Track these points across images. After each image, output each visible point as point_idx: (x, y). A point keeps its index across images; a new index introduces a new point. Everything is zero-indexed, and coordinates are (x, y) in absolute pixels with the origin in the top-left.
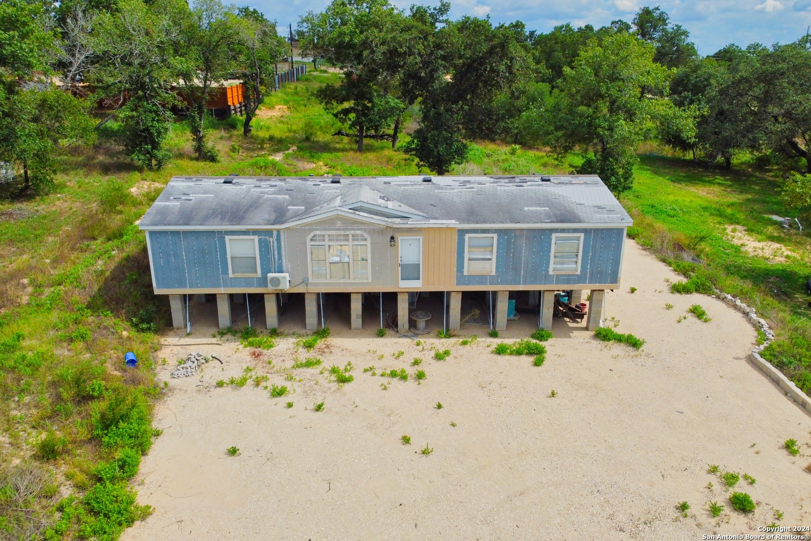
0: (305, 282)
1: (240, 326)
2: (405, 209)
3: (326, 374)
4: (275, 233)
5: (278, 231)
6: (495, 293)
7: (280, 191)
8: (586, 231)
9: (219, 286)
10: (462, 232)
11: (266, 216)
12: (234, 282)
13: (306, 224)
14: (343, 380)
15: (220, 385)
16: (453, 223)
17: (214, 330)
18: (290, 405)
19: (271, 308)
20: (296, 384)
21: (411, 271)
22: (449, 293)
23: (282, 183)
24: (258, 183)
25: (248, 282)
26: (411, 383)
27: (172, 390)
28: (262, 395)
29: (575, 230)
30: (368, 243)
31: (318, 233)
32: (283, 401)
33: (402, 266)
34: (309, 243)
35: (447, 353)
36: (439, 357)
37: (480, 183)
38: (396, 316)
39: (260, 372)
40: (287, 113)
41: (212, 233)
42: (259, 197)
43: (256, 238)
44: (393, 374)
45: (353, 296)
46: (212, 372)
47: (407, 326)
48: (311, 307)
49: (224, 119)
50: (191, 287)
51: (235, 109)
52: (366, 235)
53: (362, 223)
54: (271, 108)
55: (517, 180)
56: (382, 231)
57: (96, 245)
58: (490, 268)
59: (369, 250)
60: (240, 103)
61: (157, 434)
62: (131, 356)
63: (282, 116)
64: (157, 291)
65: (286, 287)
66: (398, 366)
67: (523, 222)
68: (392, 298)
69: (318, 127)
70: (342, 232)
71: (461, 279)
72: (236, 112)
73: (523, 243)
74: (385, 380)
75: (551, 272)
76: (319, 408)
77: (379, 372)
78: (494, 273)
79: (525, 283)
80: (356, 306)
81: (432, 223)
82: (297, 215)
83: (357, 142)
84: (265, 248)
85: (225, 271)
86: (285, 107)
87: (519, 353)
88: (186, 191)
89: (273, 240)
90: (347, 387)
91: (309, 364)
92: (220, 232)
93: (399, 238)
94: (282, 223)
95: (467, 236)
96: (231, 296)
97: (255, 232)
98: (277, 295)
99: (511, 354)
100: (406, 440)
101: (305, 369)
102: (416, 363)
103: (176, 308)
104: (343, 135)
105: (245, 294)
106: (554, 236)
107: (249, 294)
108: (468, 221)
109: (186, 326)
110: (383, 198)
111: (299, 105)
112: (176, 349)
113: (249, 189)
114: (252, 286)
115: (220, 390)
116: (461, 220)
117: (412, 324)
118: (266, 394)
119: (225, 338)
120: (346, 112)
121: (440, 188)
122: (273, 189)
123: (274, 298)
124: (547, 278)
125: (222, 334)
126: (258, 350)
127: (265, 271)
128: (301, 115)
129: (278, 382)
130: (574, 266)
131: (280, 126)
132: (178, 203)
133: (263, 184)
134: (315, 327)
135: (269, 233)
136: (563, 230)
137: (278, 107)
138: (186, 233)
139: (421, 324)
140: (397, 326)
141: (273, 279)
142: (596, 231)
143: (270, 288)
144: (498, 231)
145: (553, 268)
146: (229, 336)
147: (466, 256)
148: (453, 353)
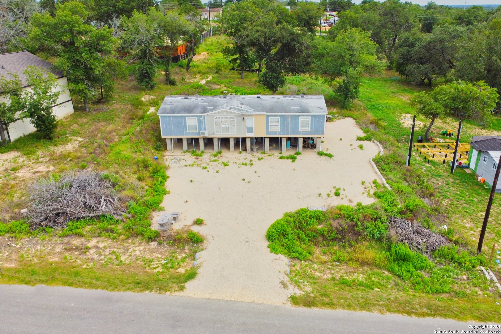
0: (213, 134)
1: (191, 150)
2: (248, 108)
3: (220, 164)
4: (203, 116)
5: (204, 116)
6: (281, 138)
7: (204, 102)
8: (311, 116)
9: (184, 135)
10: (268, 116)
11: (200, 111)
12: (189, 133)
13: (213, 113)
14: (226, 165)
15: (186, 166)
16: (265, 113)
17: (182, 151)
18: (208, 171)
19: (201, 143)
20: (210, 166)
21: (250, 130)
22: (265, 138)
23: (205, 98)
24: (196, 98)
25: (194, 134)
26: (248, 166)
27: (170, 167)
28: (199, 169)
29: (308, 115)
30: (235, 120)
31: (218, 116)
32: (206, 170)
33: (247, 128)
34: (215, 120)
35: (262, 158)
36: (259, 159)
37: (278, 98)
38: (246, 147)
39: (198, 163)
40: (207, 57)
41: (182, 116)
42: (197, 104)
43: (197, 118)
44: (243, 164)
45: (230, 139)
46: (183, 163)
47: (250, 150)
48: (216, 143)
49: (176, 62)
50: (174, 135)
51: (181, 57)
52: (234, 117)
53: (233, 113)
54: (199, 54)
55: (292, 97)
56: (240, 116)
57: (135, 121)
58: (278, 129)
59: (235, 122)
60: (184, 53)
61: (168, 177)
62: (156, 157)
63: (205, 59)
64: (163, 137)
65: (207, 136)
66: (244, 162)
67: (289, 112)
68: (244, 140)
69: (222, 65)
70: (226, 116)
71: (268, 133)
72: (182, 58)
73: (289, 120)
74: (239, 166)
75: (300, 131)
76: (217, 172)
77: (238, 163)
78: (279, 131)
79: (291, 134)
80: (232, 143)
81: (257, 113)
82: (211, 110)
83: (240, 74)
84: (199, 122)
85: (186, 130)
86: (206, 53)
87: (288, 158)
88: (171, 101)
89: (202, 119)
90: (227, 167)
91: (215, 161)
92: (184, 116)
93: (246, 118)
94: (205, 113)
95: (269, 117)
96: (188, 139)
97: (196, 116)
98: (204, 138)
99: (285, 159)
100: (244, 180)
101: (213, 162)
102: (251, 161)
103: (168, 142)
104: (234, 70)
105: (192, 138)
106: (300, 117)
107: (194, 138)
108: (270, 112)
109: (172, 150)
110: (241, 104)
111: (213, 52)
112: (169, 157)
113: (194, 101)
114: (195, 135)
115: (186, 167)
116: (267, 112)
117: (252, 149)
118: (201, 168)
119: (186, 153)
120: (235, 60)
121: (262, 100)
122: (202, 101)
123: (202, 139)
124: (298, 133)
125: (184, 152)
126: (197, 157)
127: (200, 129)
128: (214, 58)
129: (205, 166)
130: (308, 128)
131: (204, 64)
132: (169, 106)
133: (198, 99)
134: (217, 150)
135: (201, 116)
136: (303, 115)
137: (202, 53)
138: (173, 116)
139: (255, 150)
140: (246, 150)
141: (202, 133)
142: (315, 116)
143: (201, 136)
144: (280, 116)
145: (300, 129)
146: (187, 153)
147: (270, 124)
148: (265, 158)
